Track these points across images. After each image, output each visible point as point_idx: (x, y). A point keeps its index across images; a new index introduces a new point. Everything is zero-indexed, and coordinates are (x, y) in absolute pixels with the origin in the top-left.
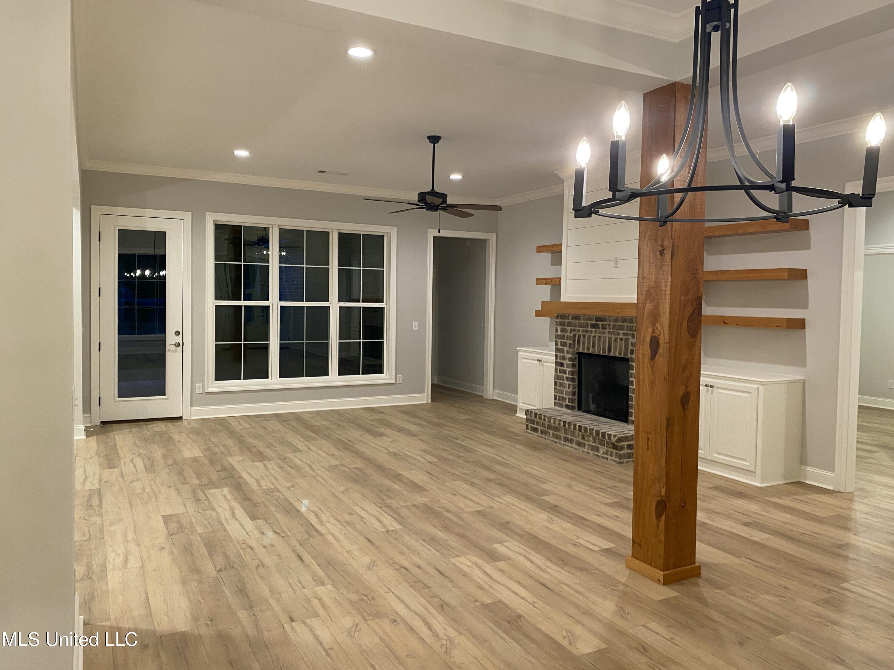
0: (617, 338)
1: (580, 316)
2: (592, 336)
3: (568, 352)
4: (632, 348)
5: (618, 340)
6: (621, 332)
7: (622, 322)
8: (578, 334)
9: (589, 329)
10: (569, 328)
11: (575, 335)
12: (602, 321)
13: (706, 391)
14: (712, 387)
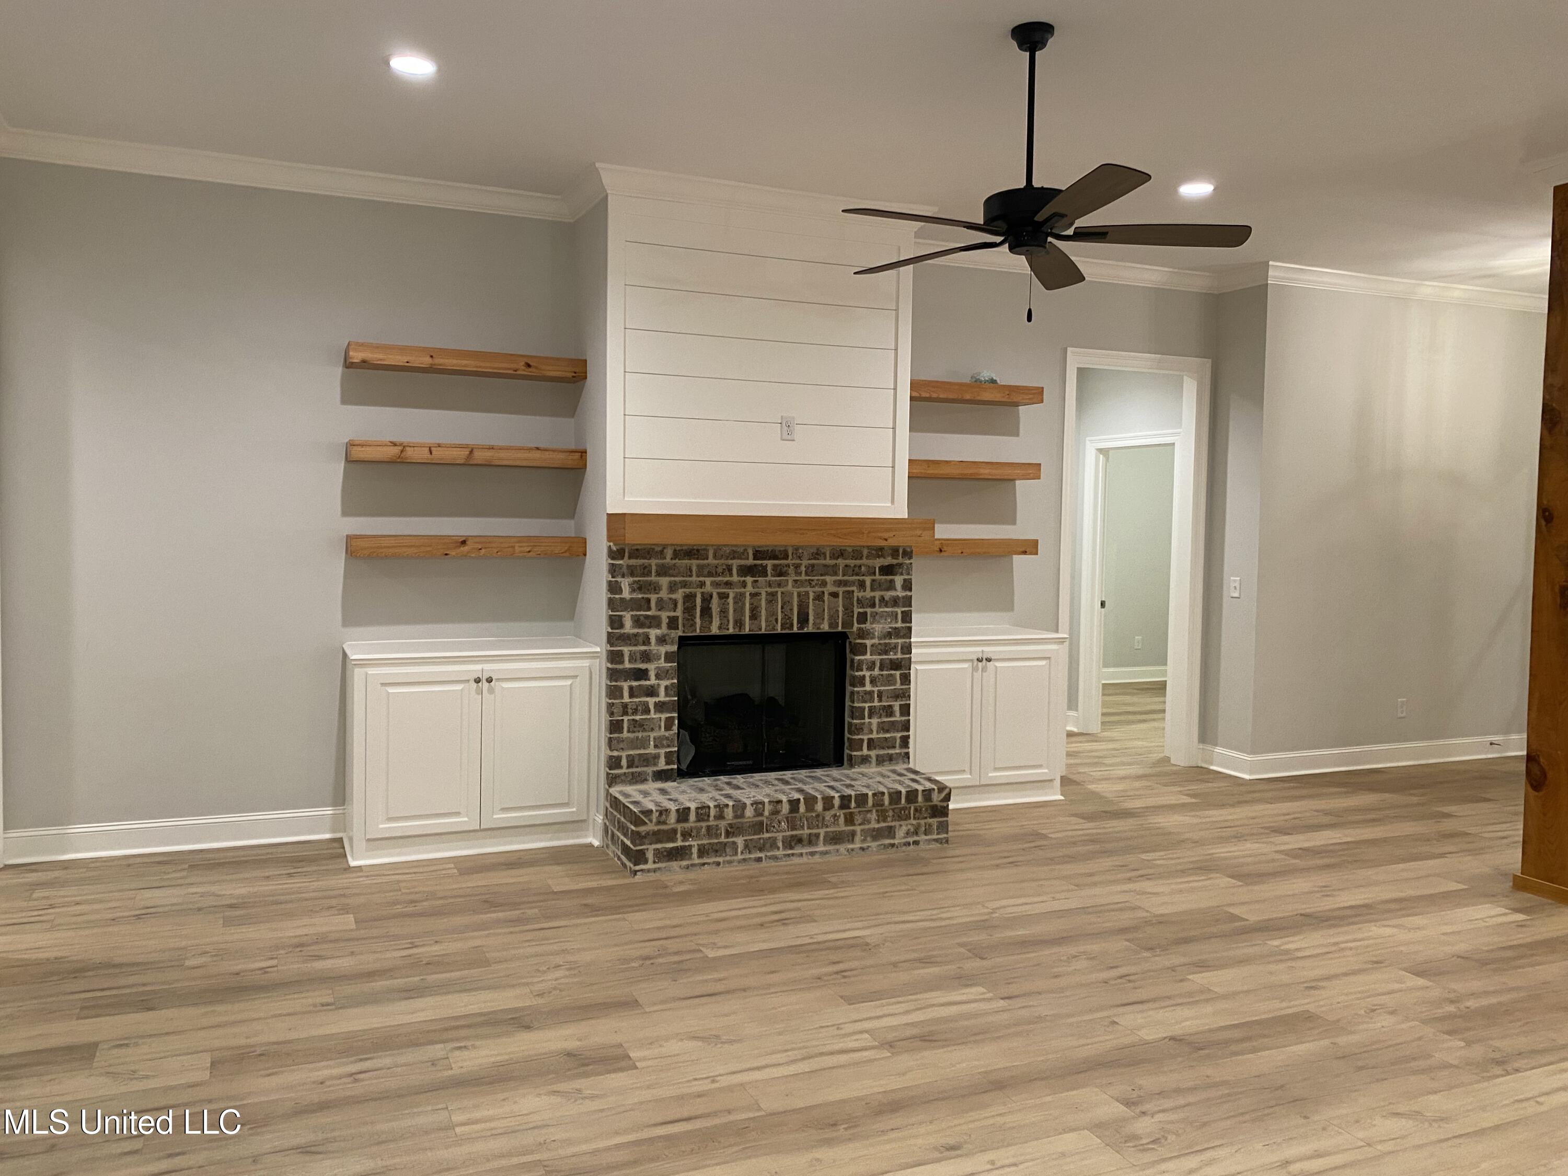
0: (823, 593)
1: (707, 550)
2: (748, 594)
3: (662, 640)
4: (861, 610)
5: (826, 597)
6: (828, 579)
7: (834, 556)
8: (703, 594)
9: (735, 578)
10: (664, 581)
11: (689, 598)
12: (775, 557)
13: (975, 669)
14: (989, 660)
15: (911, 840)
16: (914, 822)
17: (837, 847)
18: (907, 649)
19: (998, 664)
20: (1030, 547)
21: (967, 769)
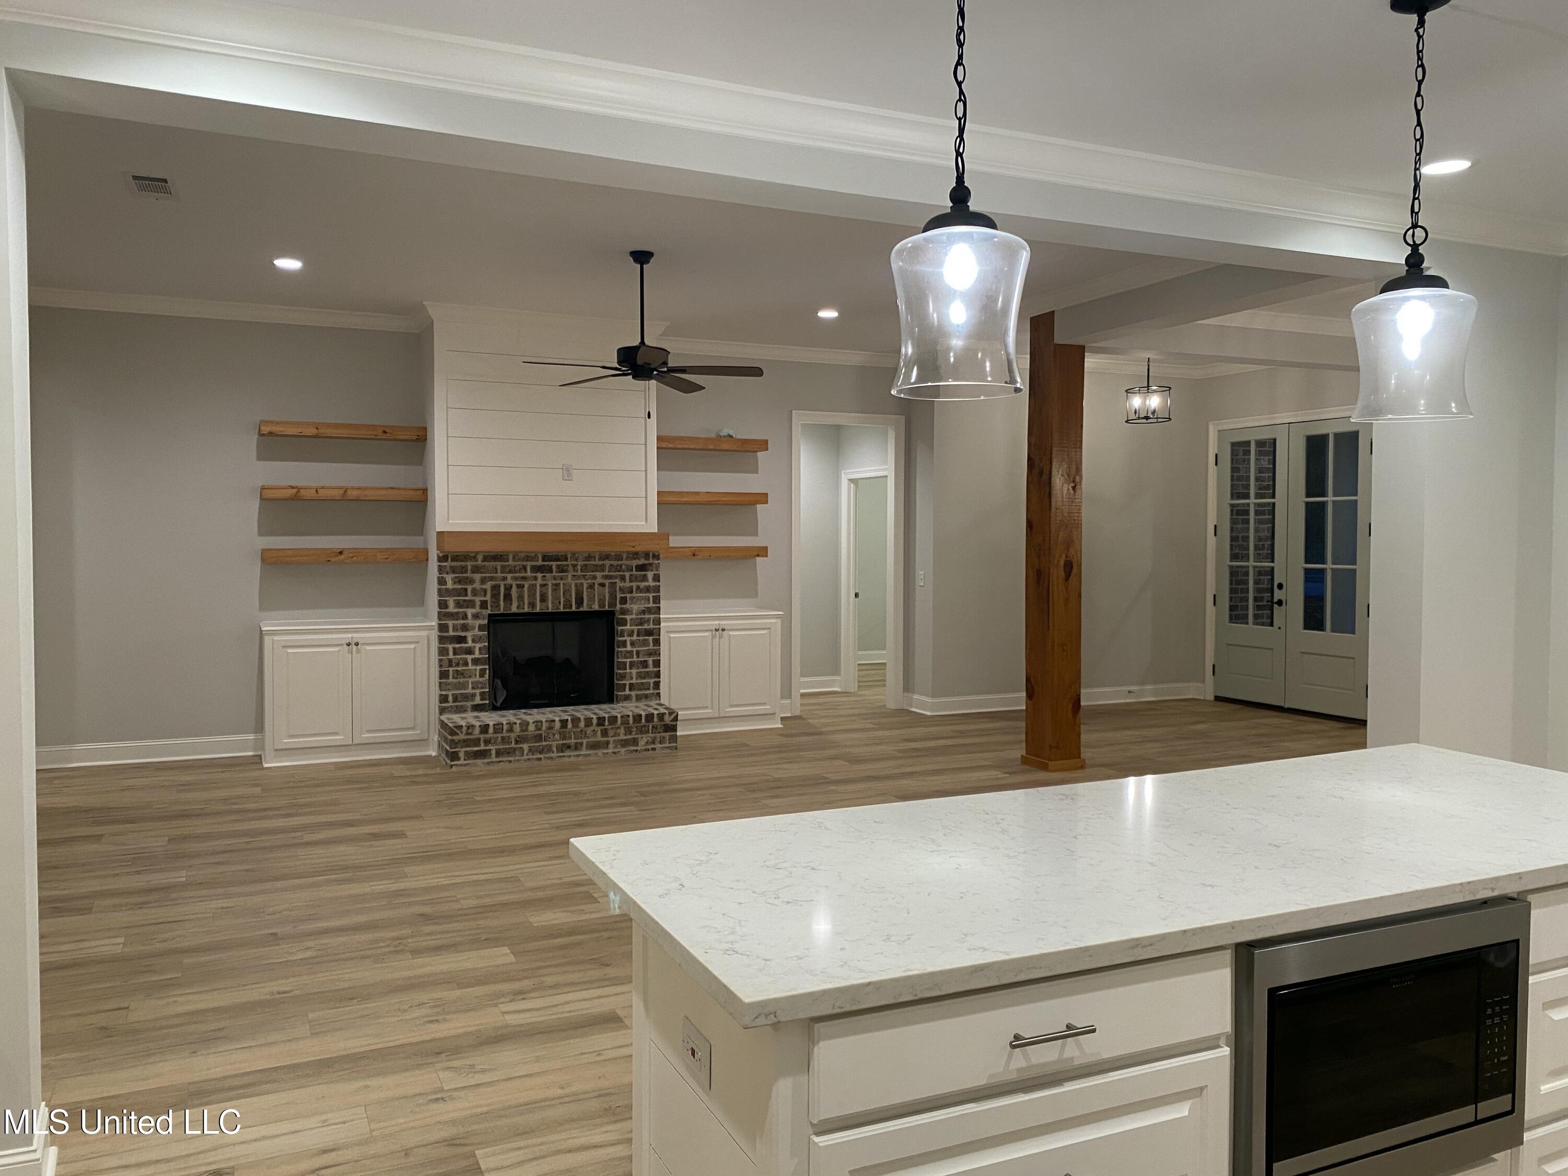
0: (594, 583)
1: (508, 556)
2: (538, 585)
3: (476, 616)
4: (622, 595)
5: (596, 586)
6: (598, 574)
7: (601, 559)
8: (505, 585)
9: (529, 574)
10: (477, 577)
11: (496, 588)
12: (558, 560)
13: (714, 637)
14: (723, 630)
15: (650, 747)
16: (652, 735)
17: (595, 752)
18: (658, 622)
19: (731, 633)
20: (762, 552)
21: (710, 706)
